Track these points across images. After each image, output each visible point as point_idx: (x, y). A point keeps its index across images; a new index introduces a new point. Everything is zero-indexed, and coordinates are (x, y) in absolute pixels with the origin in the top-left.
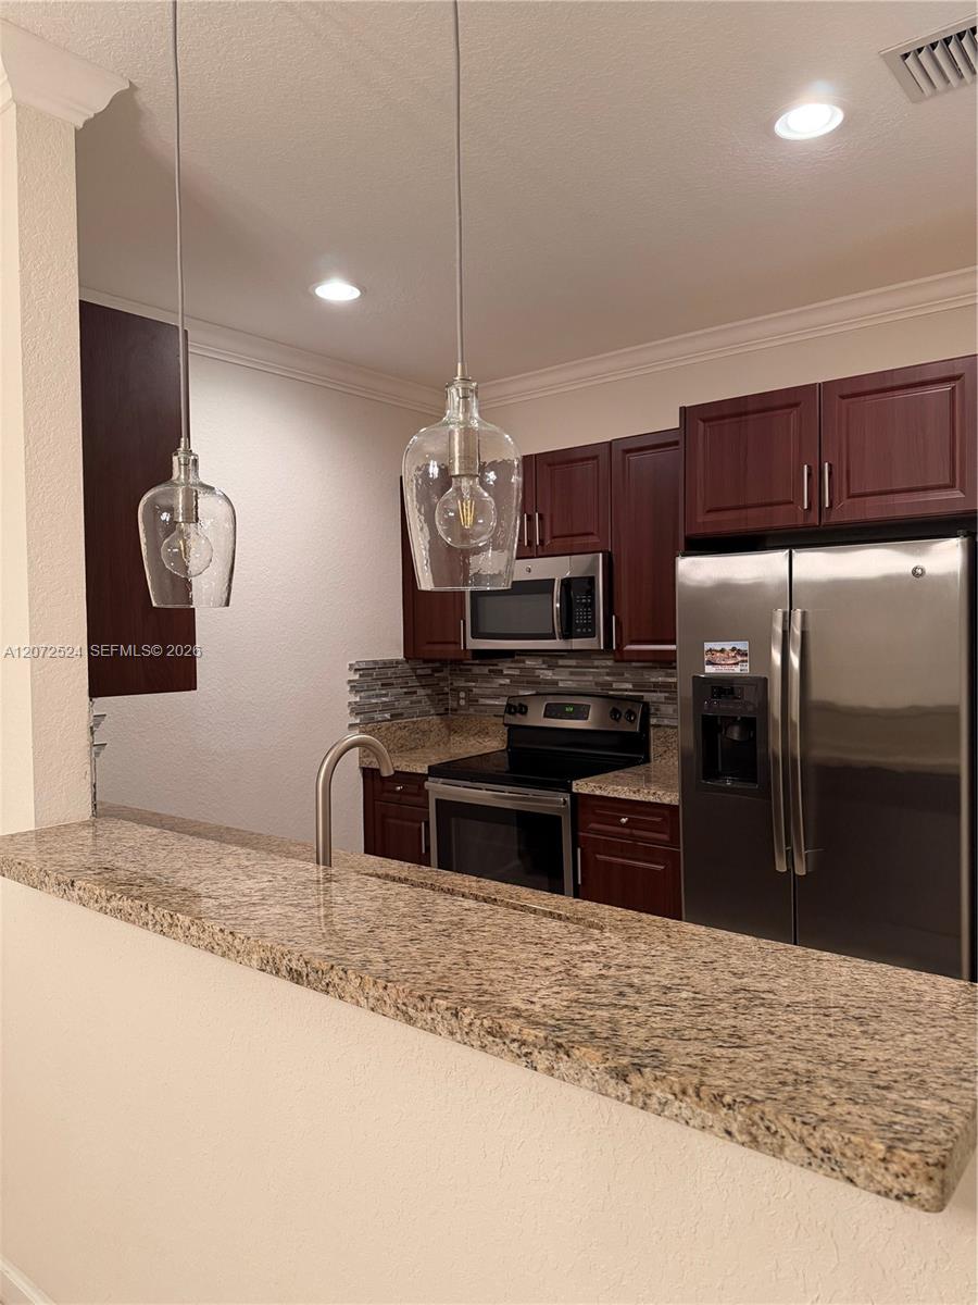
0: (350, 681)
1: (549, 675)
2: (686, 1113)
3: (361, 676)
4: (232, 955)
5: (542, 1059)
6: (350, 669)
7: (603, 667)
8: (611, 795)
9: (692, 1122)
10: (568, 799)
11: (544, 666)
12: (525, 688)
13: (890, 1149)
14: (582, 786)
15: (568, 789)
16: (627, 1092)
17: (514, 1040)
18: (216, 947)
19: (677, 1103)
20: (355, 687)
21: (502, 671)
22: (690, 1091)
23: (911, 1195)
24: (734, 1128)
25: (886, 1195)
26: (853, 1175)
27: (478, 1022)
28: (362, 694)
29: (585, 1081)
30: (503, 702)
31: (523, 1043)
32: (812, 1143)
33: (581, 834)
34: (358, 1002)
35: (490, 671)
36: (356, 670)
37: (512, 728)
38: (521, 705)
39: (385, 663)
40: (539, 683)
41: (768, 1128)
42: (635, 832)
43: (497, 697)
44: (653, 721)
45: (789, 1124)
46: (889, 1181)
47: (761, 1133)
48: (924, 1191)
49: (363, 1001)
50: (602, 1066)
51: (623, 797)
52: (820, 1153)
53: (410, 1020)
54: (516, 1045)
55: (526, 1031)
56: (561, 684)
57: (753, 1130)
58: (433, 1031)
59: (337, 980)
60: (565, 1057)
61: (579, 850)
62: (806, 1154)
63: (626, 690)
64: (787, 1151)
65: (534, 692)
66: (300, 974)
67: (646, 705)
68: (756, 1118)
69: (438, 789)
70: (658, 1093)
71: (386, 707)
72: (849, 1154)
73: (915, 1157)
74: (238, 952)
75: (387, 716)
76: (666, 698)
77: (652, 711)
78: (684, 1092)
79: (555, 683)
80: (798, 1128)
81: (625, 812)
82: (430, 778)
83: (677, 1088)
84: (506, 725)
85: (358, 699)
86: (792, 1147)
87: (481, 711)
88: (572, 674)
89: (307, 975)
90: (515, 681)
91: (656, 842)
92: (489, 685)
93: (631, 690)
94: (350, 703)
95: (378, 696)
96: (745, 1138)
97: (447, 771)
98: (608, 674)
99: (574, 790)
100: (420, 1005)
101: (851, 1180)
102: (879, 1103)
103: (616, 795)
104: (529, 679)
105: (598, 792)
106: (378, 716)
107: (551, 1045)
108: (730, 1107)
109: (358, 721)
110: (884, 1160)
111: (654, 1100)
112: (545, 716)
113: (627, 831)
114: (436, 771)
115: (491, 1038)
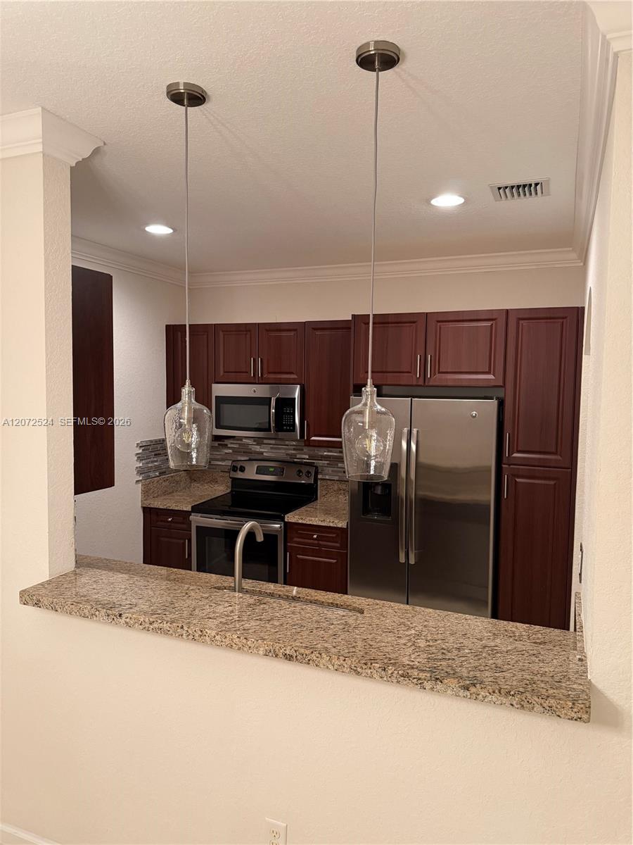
0: (137, 454)
1: (258, 448)
2: (494, 699)
3: (143, 450)
4: (245, 649)
5: (428, 685)
6: (137, 446)
7: (291, 445)
8: (308, 523)
9: (497, 703)
10: (283, 525)
11: (254, 443)
12: (242, 455)
13: (573, 704)
14: (291, 517)
15: (282, 519)
16: (469, 694)
17: (414, 678)
18: (234, 645)
19: (490, 697)
20: (140, 458)
21: (226, 445)
22: (497, 691)
23: (580, 718)
24: (514, 703)
25: (572, 719)
26: (560, 714)
27: (396, 672)
28: (144, 461)
29: (449, 692)
30: (229, 463)
31: (420, 679)
32: (545, 705)
33: (289, 544)
34: (327, 667)
35: (219, 444)
36: (141, 447)
37: (234, 480)
38: (241, 467)
39: (156, 442)
40: (251, 453)
41: (528, 702)
42: (321, 542)
43: (223, 460)
44: (320, 476)
45: (537, 699)
46: (573, 715)
47: (525, 704)
48: (585, 716)
49: (330, 667)
50: (457, 686)
51: (315, 524)
52: (548, 708)
53: (358, 673)
54: (416, 680)
55: (421, 674)
56: (265, 454)
57: (522, 703)
58: (371, 677)
59: (315, 658)
60: (440, 683)
61: (288, 554)
62: (543, 709)
63: (304, 459)
64: (535, 709)
65: (247, 458)
66: (292, 656)
67: (317, 467)
68: (524, 699)
69: (197, 520)
70: (482, 693)
71: (157, 468)
72: (559, 707)
73: (582, 706)
74: (250, 647)
75: (157, 474)
76: (328, 464)
77: (320, 471)
78: (494, 692)
79: (262, 453)
80: (540, 701)
81: (316, 531)
82: (192, 514)
83: (491, 691)
84: (231, 478)
85: (141, 465)
86: (538, 708)
87: (213, 468)
88: (272, 448)
89: (296, 657)
90: (235, 451)
91: (334, 547)
92: (218, 453)
93: (308, 459)
94: (137, 468)
95: (153, 462)
96: (519, 706)
97: (203, 508)
98: (294, 449)
99: (286, 520)
100: (364, 667)
101: (559, 716)
102: (560, 687)
103: (311, 523)
104: (245, 450)
105: (300, 521)
106: (152, 474)
107: (433, 679)
108: (513, 695)
109: (141, 479)
110: (572, 708)
111: (481, 696)
112: (257, 473)
113: (316, 542)
114: (197, 509)
115: (402, 678)
